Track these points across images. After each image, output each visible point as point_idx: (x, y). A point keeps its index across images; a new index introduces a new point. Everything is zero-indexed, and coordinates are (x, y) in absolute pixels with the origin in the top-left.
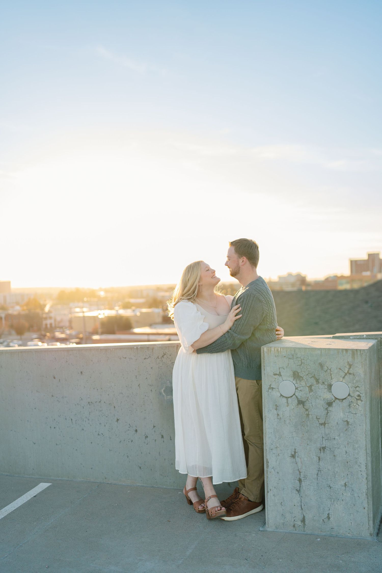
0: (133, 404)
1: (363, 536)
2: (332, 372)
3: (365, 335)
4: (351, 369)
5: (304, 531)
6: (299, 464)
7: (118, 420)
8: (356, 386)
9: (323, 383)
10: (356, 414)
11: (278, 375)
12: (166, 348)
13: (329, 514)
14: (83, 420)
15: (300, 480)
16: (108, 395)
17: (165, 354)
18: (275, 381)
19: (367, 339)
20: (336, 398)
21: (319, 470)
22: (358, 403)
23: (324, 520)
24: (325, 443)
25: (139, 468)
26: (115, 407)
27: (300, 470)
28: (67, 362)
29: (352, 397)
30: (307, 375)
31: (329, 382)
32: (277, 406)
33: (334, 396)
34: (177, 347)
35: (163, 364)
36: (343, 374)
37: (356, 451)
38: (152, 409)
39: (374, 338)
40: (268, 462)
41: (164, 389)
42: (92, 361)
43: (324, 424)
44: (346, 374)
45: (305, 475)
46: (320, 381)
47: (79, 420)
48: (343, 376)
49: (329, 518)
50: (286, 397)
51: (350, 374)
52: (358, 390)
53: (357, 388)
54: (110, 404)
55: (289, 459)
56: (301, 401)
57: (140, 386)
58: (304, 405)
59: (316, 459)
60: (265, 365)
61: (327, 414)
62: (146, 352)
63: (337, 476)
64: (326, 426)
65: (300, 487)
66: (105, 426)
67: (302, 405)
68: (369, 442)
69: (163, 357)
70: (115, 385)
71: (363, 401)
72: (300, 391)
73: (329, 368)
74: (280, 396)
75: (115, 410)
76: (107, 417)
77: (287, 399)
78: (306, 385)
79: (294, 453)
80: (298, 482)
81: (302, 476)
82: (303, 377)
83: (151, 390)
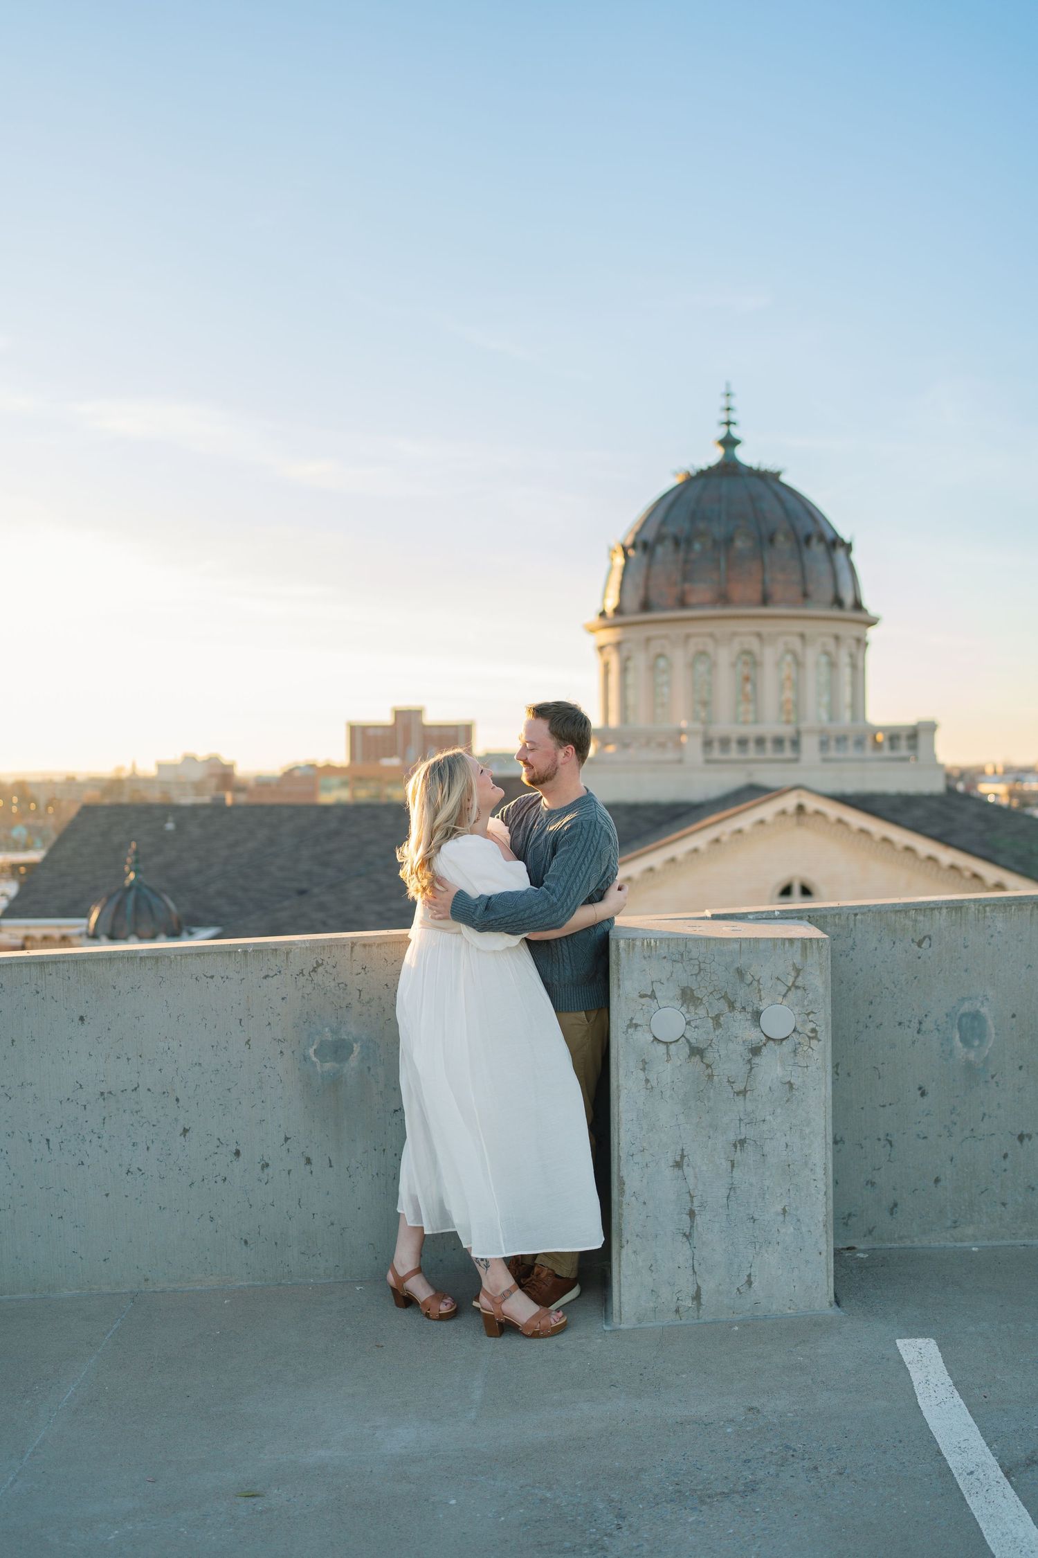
0: (229, 1089)
1: (818, 1308)
2: (761, 987)
3: (779, 911)
4: (800, 978)
5: (698, 1319)
6: (691, 1180)
7: (186, 1131)
8: (808, 1011)
9: (744, 1008)
10: (807, 1067)
11: (650, 997)
12: (324, 949)
13: (749, 1276)
14: (84, 1140)
15: (692, 1214)
16: (160, 1070)
17: (319, 965)
18: (642, 1009)
19: (782, 918)
20: (769, 1038)
21: (732, 1188)
22: (812, 1046)
23: (740, 1288)
24: (746, 1132)
25: (243, 1243)
26: (177, 1100)
27: (691, 1193)
28: (38, 993)
29: (800, 1033)
30: (711, 993)
31: (755, 1006)
32: (646, 1063)
33: (765, 1035)
34: (352, 948)
35: (314, 988)
36: (783, 989)
37: (807, 1142)
38: (281, 1098)
39: (795, 917)
40: (622, 1183)
41: (315, 1047)
42: (115, 988)
43: (743, 1093)
44: (789, 989)
45: (702, 1201)
46: (738, 1005)
47: (70, 1141)
48: (784, 991)
49: (749, 1283)
50: (666, 1043)
51: (797, 987)
52: (813, 1019)
53: (810, 1017)
54: (164, 1093)
55: (668, 1173)
56: (697, 1048)
57: (250, 1043)
58: (702, 1057)
59: (726, 1165)
60: (621, 977)
61: (749, 1073)
62: (268, 960)
63: (767, 1196)
64: (747, 1096)
65: (692, 1227)
66: (148, 1148)
67: (698, 1056)
68: (830, 1121)
69: (314, 970)
70: (180, 1045)
71: (820, 1040)
72: (696, 1027)
73: (757, 978)
74: (653, 1042)
75: (179, 1107)
76: (154, 1125)
77: (667, 1047)
78: (708, 1014)
79: (681, 1158)
80: (688, 1217)
81: (696, 1203)
82: (701, 1000)
83: (281, 1052)
